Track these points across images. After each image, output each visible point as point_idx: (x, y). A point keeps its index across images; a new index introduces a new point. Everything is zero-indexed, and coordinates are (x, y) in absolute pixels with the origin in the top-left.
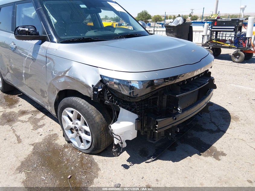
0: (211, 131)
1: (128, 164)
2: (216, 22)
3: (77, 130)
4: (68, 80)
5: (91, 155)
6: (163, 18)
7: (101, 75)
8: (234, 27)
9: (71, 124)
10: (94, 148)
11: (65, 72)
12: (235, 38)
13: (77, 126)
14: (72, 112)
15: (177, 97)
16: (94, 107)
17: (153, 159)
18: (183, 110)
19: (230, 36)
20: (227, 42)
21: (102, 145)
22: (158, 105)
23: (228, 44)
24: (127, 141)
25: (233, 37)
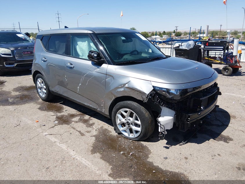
0: (218, 126)
1: (168, 146)
2: (207, 43)
3: (129, 124)
4: (127, 90)
5: (139, 142)
6: (150, 34)
7: (153, 86)
8: (223, 47)
9: (123, 120)
10: (143, 136)
11: (125, 84)
12: (224, 56)
13: (129, 121)
14: (126, 112)
15: (201, 100)
16: (143, 108)
17: (184, 143)
18: (205, 108)
19: (220, 54)
20: (217, 59)
21: (148, 134)
22: (188, 105)
23: (218, 60)
24: (167, 130)
25: (222, 55)
